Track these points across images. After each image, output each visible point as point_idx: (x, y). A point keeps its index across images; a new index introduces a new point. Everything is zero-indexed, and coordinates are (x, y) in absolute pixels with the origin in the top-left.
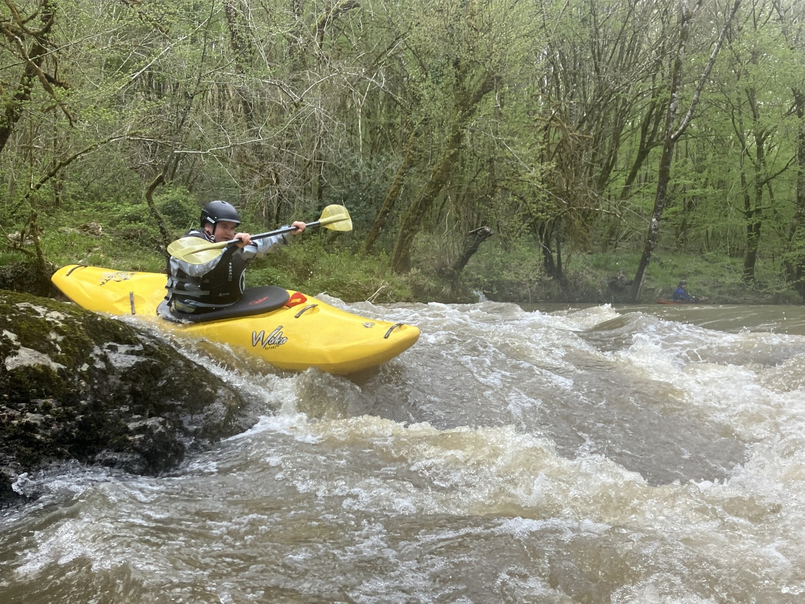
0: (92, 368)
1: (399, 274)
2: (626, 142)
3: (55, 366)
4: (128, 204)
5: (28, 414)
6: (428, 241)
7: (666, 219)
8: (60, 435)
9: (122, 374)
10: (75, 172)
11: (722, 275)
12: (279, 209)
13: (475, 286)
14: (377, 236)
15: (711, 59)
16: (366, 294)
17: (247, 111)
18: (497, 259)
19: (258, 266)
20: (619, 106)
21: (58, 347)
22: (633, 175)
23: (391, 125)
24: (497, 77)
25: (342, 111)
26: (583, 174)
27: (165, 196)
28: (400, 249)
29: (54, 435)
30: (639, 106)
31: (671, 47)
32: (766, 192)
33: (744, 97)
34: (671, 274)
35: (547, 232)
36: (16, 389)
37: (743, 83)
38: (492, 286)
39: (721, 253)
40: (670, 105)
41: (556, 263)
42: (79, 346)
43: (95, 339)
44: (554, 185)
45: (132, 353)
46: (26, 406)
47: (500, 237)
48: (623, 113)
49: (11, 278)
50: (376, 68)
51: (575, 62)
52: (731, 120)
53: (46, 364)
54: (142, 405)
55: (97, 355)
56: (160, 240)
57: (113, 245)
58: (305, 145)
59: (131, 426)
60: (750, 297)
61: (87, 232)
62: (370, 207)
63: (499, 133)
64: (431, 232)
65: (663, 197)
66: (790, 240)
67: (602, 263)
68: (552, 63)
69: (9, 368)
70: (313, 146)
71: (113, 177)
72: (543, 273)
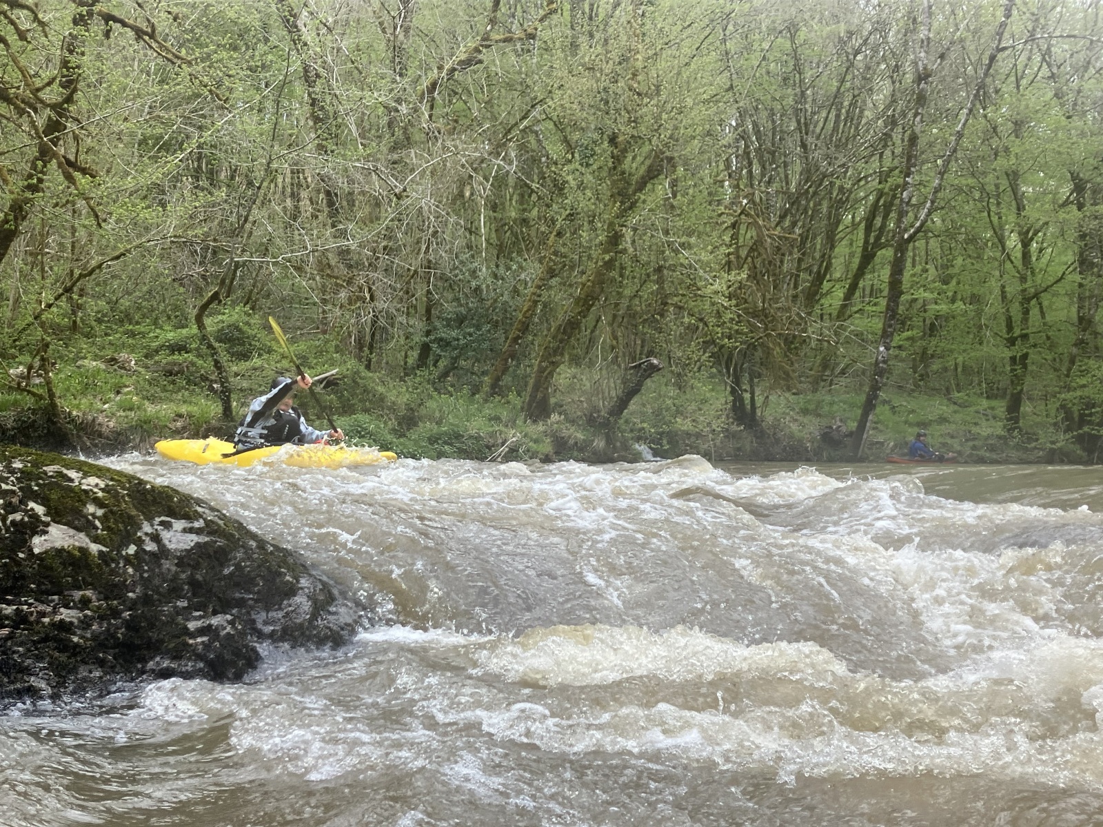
0: (141, 551)
1: (535, 422)
2: (844, 242)
3: (94, 548)
4: (169, 328)
5: (62, 610)
6: (574, 377)
7: (900, 347)
8: (102, 637)
9: (178, 558)
10: (98, 284)
11: (976, 424)
12: (373, 335)
13: (638, 439)
14: (505, 370)
15: (958, 132)
16: (490, 449)
17: (331, 204)
18: (669, 402)
19: (345, 412)
20: (835, 194)
21: (97, 523)
22: (853, 287)
23: (525, 221)
24: (667, 157)
25: (458, 203)
26: (785, 286)
27: (220, 317)
28: (537, 387)
29: (95, 637)
30: (862, 194)
31: (904, 115)
32: (1034, 312)
33: (1004, 183)
34: (906, 422)
35: (736, 365)
36: (46, 578)
37: (1001, 163)
38: (661, 439)
39: (975, 393)
40: (902, 194)
41: (749, 407)
42: (123, 522)
43: (144, 513)
44: (746, 302)
45: (190, 531)
46: (60, 600)
47: (672, 372)
48: (840, 205)
49: (13, 428)
50: (504, 144)
51: (774, 134)
52: (986, 214)
53: (84, 545)
54: (203, 599)
55: (146, 534)
56: (213, 377)
57: (150, 384)
58: (408, 249)
59: (192, 625)
60: (1014, 454)
61: (115, 367)
62: (496, 332)
63: (671, 232)
64: (578, 364)
65: (894, 318)
66: (1068, 376)
67: (812, 407)
68: (743, 138)
69: (36, 551)
70: (419, 250)
71: (150, 292)
72: (731, 420)
